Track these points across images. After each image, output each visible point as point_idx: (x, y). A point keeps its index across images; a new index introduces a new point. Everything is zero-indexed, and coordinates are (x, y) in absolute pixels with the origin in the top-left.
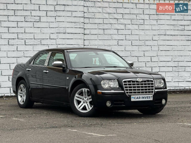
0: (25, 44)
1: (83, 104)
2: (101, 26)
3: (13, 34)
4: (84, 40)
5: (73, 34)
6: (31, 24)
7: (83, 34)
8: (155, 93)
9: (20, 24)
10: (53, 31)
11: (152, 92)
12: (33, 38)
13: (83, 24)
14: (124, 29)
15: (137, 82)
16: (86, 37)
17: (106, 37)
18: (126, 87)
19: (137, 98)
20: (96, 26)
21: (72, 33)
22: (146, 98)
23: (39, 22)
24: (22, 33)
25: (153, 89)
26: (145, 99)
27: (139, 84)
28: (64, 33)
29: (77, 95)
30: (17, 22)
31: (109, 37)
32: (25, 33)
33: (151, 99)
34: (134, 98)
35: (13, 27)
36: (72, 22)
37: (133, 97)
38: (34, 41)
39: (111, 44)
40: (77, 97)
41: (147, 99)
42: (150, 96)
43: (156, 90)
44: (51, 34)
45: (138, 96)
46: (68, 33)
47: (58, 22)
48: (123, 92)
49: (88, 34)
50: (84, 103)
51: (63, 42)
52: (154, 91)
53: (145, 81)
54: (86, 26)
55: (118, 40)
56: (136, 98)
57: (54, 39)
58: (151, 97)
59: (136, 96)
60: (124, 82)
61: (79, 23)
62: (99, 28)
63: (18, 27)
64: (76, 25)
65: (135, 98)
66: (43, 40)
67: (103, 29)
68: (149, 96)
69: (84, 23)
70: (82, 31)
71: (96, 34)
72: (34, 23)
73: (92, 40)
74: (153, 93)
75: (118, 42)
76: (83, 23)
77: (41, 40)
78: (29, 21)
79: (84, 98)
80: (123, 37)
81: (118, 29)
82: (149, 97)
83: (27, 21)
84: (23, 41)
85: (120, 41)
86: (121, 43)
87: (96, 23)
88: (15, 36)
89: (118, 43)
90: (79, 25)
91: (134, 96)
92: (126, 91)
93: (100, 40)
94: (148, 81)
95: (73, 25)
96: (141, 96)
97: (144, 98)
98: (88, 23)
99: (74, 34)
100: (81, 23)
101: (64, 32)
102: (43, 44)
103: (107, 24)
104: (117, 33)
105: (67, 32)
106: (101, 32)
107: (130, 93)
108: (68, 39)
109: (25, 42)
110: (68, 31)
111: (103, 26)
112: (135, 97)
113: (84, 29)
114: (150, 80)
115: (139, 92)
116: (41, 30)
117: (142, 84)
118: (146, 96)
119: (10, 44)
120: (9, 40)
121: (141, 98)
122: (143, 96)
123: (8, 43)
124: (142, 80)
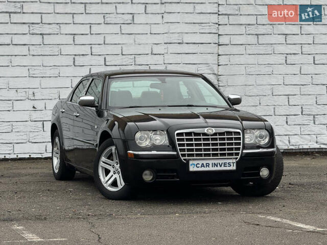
0: (105, 64)
1: (112, 175)
2: (252, 30)
3: (83, 46)
4: (219, 55)
5: (197, 45)
6: (116, 29)
7: (216, 43)
8: (243, 157)
9: (95, 29)
10: (157, 39)
11: (237, 154)
12: (120, 53)
13: (217, 26)
14: (298, 34)
15: (204, 134)
16: (222, 50)
17: (262, 50)
18: (180, 145)
19: (203, 165)
20: (242, 30)
21: (194, 43)
22: (221, 166)
23: (131, 23)
24: (99, 44)
25: (239, 149)
26: (219, 168)
27: (208, 139)
28: (179, 43)
29: (103, 159)
30: (89, 25)
31: (269, 49)
32: (104, 44)
33: (233, 168)
35: (82, 34)
36: (194, 23)
37: (194, 164)
38: (122, 59)
39: (273, 63)
40: (103, 162)
41: (223, 168)
42: (231, 161)
43: (245, 151)
44: (155, 45)
45: (205, 162)
46: (187, 43)
47: (168, 23)
48: (175, 153)
49: (226, 45)
50: (114, 174)
51: (179, 59)
52: (240, 152)
53: (221, 134)
54: (222, 30)
55: (287, 54)
56: (200, 166)
57: (160, 54)
58: (232, 164)
59: (201, 162)
60: (178, 134)
61: (208, 25)
62: (248, 33)
63: (91, 34)
64: (202, 27)
65: (198, 166)
66: (138, 56)
67: (256, 35)
68: (228, 161)
69: (219, 25)
70: (214, 38)
71: (242, 45)
72: (122, 25)
73: (234, 55)
74: (239, 157)
75: (286, 58)
76: (217, 24)
77: (136, 56)
78: (111, 22)
79: (115, 165)
80: (296, 49)
81: (286, 35)
83: (108, 22)
84: (102, 58)
85: (290, 55)
86: (291, 59)
87: (241, 25)
88: (86, 49)
89: (286, 60)
90: (208, 27)
91: (195, 162)
92: (180, 153)
93: (249, 54)
94: (229, 133)
95: (197, 28)
96: (210, 162)
97: (217, 166)
98: (226, 25)
99: (199, 45)
100: (213, 24)
101: (180, 41)
102: (138, 63)
103: (264, 25)
104: (285, 42)
105: (184, 42)
106: (253, 40)
107: (189, 155)
108: (187, 54)
109: (105, 61)
110: (187, 38)
111: (256, 30)
112: (199, 164)
113: (219, 35)
114: (234, 132)
115: (209, 155)
116: (134, 39)
117: (216, 139)
118: (221, 162)
119: (76, 63)
120: (76, 57)
121: (211, 166)
122: (216, 162)
123: (72, 63)
124: (214, 132)
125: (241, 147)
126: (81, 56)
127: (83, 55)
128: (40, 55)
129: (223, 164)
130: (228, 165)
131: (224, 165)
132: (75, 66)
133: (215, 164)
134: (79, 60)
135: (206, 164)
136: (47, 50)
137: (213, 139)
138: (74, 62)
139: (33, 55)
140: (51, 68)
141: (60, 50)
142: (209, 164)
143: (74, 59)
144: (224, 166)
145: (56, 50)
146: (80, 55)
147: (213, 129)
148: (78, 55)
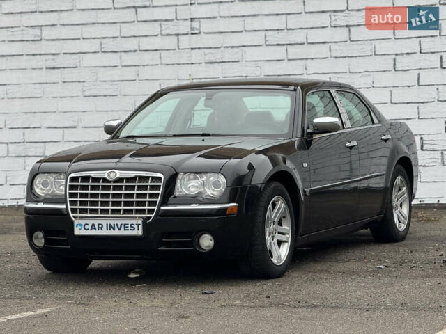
8: (160, 216)
11: (151, 211)
15: (105, 180)
18: (70, 195)
19: (93, 227)
22: (119, 229)
25: (153, 203)
26: (116, 232)
27: (108, 188)
34: (83, 227)
37: (80, 225)
41: (122, 232)
42: (134, 222)
45: (96, 222)
48: (65, 207)
52: (156, 208)
53: (129, 180)
56: (89, 227)
58: (136, 227)
59: (90, 222)
65: (87, 227)
68: (130, 222)
74: (152, 216)
82: (132, 227)
91: (83, 222)
92: (69, 207)
94: (142, 179)
96: (104, 222)
97: (114, 229)
107: (82, 211)
112: (88, 225)
115: (107, 211)
117: (120, 188)
118: (120, 222)
119: (398, 67)
120: (397, 57)
121: (105, 228)
122: (112, 222)
123: (392, 65)
124: (118, 176)
125: (158, 200)
126: (405, 55)
127: (408, 54)
128: (345, 57)
129: (123, 226)
130: (130, 228)
131: (125, 227)
132: (396, 70)
133: (110, 225)
134: (402, 62)
135: (99, 225)
136: (355, 49)
137: (115, 188)
138: (395, 65)
139: (336, 58)
140: (361, 74)
141: (375, 48)
142: (102, 225)
143: (395, 60)
144: (125, 230)
145: (368, 48)
146: (403, 54)
147: (117, 171)
148: (400, 54)
